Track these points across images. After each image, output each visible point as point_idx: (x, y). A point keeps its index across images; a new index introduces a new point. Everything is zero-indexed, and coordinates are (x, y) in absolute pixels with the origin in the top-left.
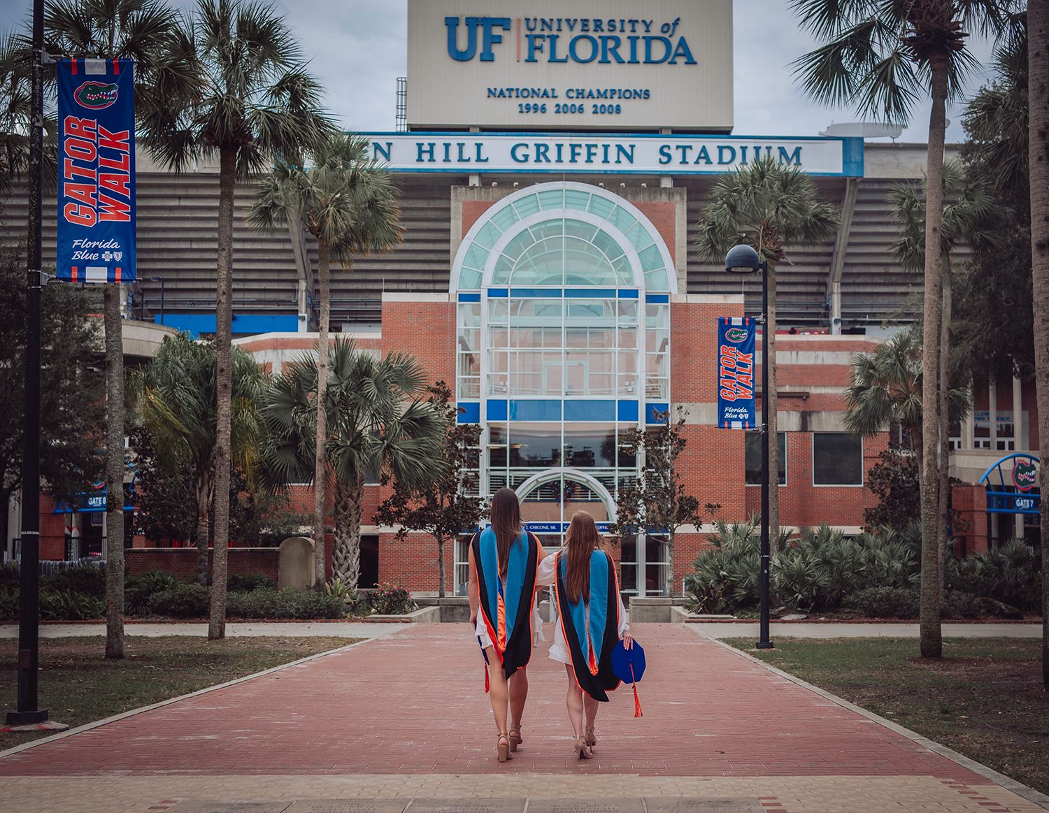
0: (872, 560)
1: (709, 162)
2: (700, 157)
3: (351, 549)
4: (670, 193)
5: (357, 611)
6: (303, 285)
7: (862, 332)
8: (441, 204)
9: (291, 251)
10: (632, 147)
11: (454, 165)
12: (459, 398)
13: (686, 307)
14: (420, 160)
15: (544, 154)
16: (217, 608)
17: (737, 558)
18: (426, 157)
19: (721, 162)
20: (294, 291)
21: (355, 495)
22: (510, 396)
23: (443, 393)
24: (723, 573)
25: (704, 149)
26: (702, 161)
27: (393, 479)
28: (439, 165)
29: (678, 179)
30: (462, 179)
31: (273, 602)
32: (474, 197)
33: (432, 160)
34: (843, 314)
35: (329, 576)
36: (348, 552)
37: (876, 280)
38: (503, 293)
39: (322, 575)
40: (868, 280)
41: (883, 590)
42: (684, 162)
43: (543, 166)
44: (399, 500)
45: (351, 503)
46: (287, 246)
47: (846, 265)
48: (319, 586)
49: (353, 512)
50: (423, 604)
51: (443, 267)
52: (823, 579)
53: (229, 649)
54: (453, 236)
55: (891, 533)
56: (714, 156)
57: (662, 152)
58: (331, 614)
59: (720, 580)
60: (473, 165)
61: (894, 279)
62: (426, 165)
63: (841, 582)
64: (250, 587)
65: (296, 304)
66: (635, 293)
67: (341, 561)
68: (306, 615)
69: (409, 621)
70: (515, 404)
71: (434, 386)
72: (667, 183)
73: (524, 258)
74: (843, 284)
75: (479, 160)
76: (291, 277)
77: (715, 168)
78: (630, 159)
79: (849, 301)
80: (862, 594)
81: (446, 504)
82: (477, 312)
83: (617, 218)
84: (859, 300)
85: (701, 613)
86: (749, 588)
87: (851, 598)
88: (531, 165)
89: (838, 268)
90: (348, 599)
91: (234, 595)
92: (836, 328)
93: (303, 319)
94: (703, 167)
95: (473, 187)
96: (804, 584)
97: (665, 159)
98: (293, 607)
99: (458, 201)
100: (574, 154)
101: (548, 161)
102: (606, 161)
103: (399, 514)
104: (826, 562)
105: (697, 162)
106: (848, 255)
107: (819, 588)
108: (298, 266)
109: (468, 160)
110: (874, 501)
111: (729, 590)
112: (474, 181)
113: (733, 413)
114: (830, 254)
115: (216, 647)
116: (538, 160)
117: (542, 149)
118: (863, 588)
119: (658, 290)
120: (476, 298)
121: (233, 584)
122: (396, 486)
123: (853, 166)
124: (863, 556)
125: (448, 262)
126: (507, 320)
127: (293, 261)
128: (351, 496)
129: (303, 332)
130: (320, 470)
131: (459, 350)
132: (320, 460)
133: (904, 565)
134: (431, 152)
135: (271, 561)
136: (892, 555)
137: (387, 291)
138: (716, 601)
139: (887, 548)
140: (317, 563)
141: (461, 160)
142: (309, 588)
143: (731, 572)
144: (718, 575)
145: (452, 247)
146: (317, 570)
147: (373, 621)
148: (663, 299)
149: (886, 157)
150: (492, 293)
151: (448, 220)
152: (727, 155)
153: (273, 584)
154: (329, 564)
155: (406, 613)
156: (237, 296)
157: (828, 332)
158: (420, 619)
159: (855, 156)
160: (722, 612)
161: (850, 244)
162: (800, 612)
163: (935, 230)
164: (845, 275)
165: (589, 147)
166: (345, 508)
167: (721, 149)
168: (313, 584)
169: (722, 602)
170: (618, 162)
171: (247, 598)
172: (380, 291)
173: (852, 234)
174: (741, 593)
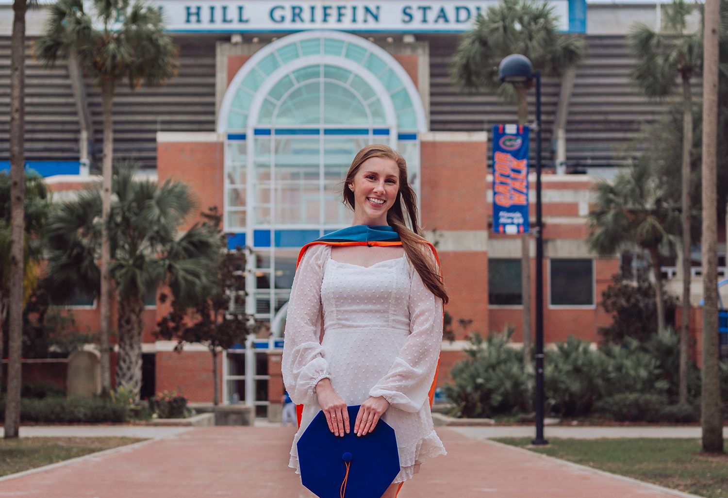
0: (619, 368)
1: (446, 21)
2: (439, 17)
3: (134, 359)
4: (412, 47)
5: (139, 416)
6: (84, 135)
7: (584, 173)
8: (207, 61)
9: (73, 105)
10: (378, 8)
11: (219, 26)
12: (228, 227)
13: (434, 145)
14: (188, 21)
15: (299, 15)
16: (11, 415)
17: (493, 367)
18: (193, 18)
19: (458, 21)
20: (76, 141)
21: (137, 309)
22: (273, 226)
23: (216, 218)
24: (480, 381)
25: (442, 10)
26: (441, 20)
27: (170, 298)
28: (205, 25)
29: (420, 37)
30: (226, 37)
31: (63, 408)
32: (238, 52)
33: (199, 21)
34: (568, 158)
35: (114, 385)
36: (131, 362)
37: (597, 126)
38: (267, 132)
39: (107, 383)
40: (589, 126)
41: (632, 397)
42: (425, 21)
43: (298, 26)
44: (176, 316)
45: (134, 317)
46: (70, 100)
47: (571, 113)
48: (105, 394)
49: (136, 326)
50: (200, 411)
51: (209, 118)
52: (575, 386)
53: (23, 446)
54: (219, 88)
55: (635, 343)
56: (451, 14)
57: (405, 12)
58: (116, 418)
59: (477, 387)
60: (236, 26)
61: (613, 126)
62: (193, 26)
63: (592, 388)
64: (41, 395)
65: (78, 151)
66: (386, 132)
67: (125, 370)
68: (94, 419)
69: (189, 425)
70: (278, 233)
71: (207, 211)
72: (409, 39)
73: (285, 102)
74: (568, 131)
75: (241, 21)
76: (74, 127)
77: (452, 26)
78: (376, 18)
79: (573, 146)
80: (610, 400)
81: (220, 320)
82: (243, 151)
83: (371, 64)
84: (581, 145)
85: (460, 417)
86: (505, 395)
87: (600, 404)
88: (287, 25)
89: (563, 116)
90: (132, 406)
91: (27, 401)
92: (561, 170)
93: (84, 165)
94: (441, 26)
95: (236, 44)
96: (556, 390)
97: (407, 18)
98: (81, 412)
99: (223, 56)
100: (326, 15)
101: (302, 20)
102: (354, 21)
103: (176, 329)
104: (577, 370)
105: (436, 21)
106: (572, 104)
107: (571, 395)
108: (80, 118)
109: (231, 21)
110: (607, 320)
111: (486, 395)
112: (236, 39)
113: (509, 218)
114: (555, 104)
115: (12, 444)
116: (294, 21)
117: (297, 11)
118: (610, 394)
119: (408, 130)
120: (242, 137)
121: (26, 392)
122: (173, 304)
123: (578, 23)
124: (611, 365)
125: (213, 113)
126: (271, 159)
127: (75, 114)
128: (133, 311)
129: (84, 176)
130: (105, 287)
131: (227, 186)
132: (105, 278)
133: (650, 373)
134: (198, 14)
135: (60, 372)
136: (638, 364)
137: (163, 130)
138: (474, 406)
139: (634, 358)
140: (103, 373)
141: (225, 20)
142: (95, 396)
143: (487, 380)
144: (475, 382)
145: (218, 98)
146: (102, 379)
147: (156, 425)
148: (413, 137)
149: (607, 15)
150: (258, 132)
151: (213, 75)
152: (463, 15)
153: (63, 392)
154: (114, 374)
155: (184, 417)
156: (28, 145)
157: (554, 173)
158: (198, 424)
159: (579, 14)
160: (479, 416)
161: (574, 95)
162: (554, 417)
163: (714, 31)
164: (569, 122)
165: (339, 8)
166: (128, 322)
167: (458, 9)
168: (99, 391)
169: (479, 408)
170: (365, 21)
171: (38, 405)
172: (155, 131)
173: (576, 86)
174: (497, 399)
